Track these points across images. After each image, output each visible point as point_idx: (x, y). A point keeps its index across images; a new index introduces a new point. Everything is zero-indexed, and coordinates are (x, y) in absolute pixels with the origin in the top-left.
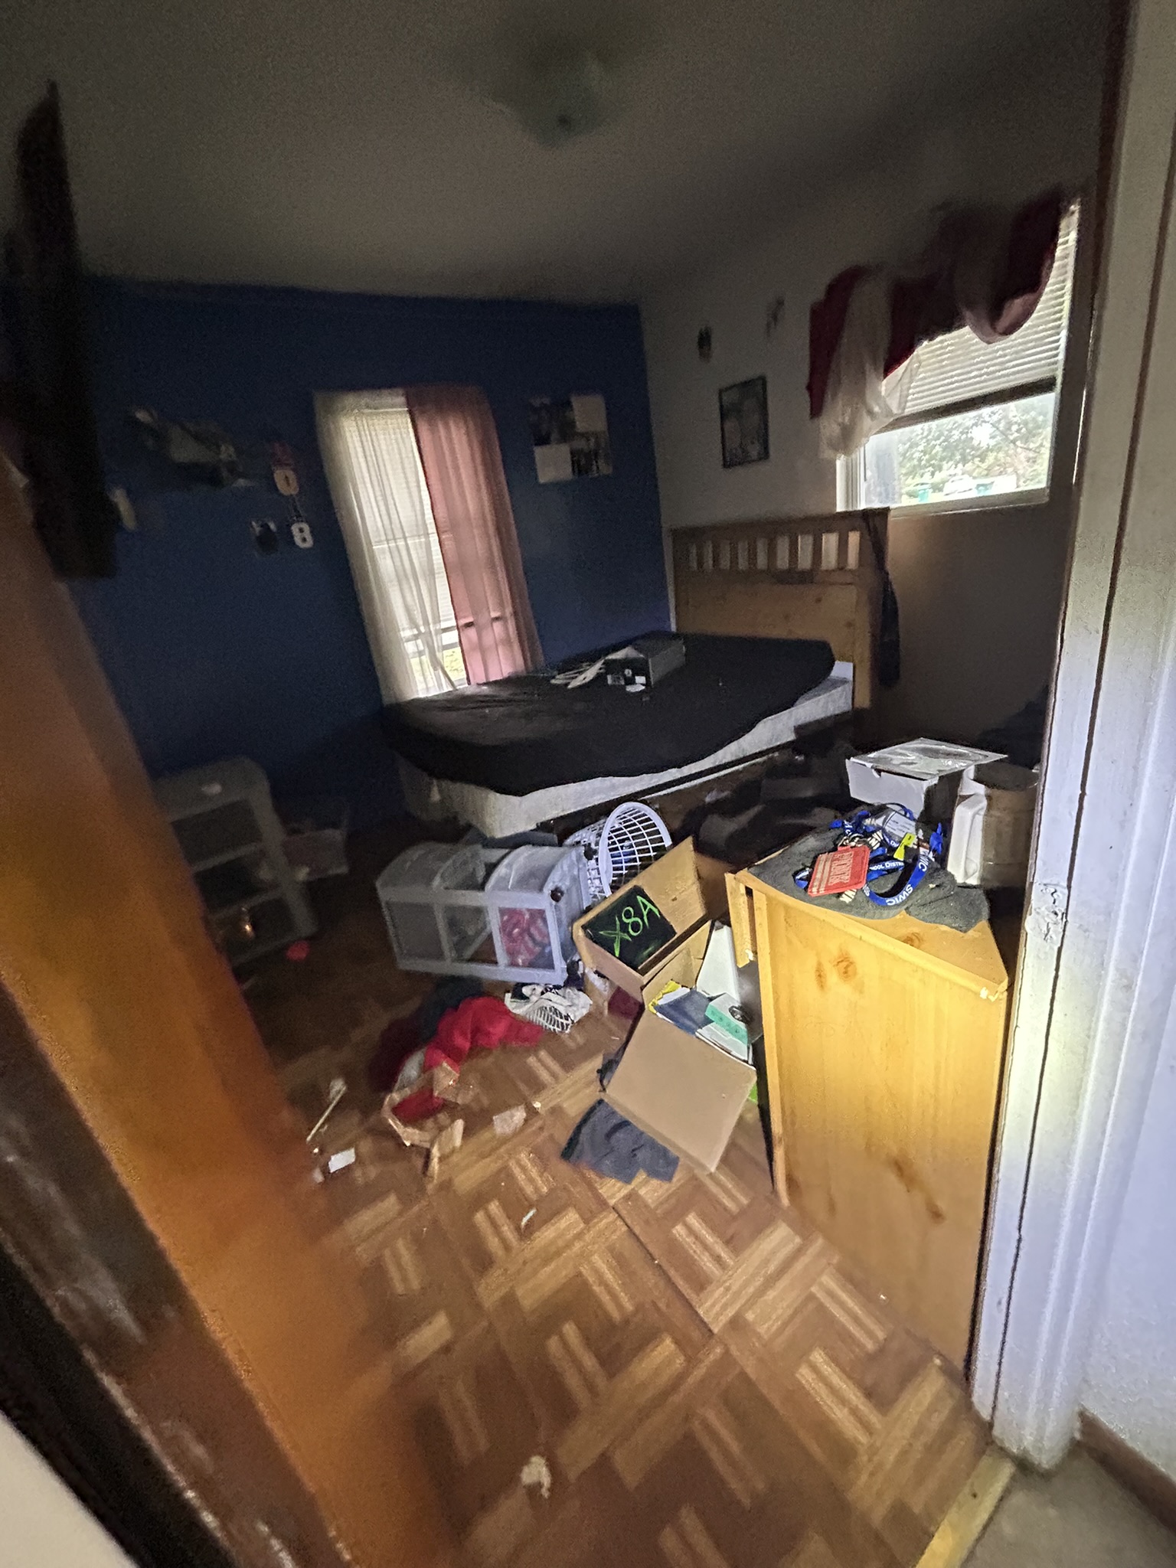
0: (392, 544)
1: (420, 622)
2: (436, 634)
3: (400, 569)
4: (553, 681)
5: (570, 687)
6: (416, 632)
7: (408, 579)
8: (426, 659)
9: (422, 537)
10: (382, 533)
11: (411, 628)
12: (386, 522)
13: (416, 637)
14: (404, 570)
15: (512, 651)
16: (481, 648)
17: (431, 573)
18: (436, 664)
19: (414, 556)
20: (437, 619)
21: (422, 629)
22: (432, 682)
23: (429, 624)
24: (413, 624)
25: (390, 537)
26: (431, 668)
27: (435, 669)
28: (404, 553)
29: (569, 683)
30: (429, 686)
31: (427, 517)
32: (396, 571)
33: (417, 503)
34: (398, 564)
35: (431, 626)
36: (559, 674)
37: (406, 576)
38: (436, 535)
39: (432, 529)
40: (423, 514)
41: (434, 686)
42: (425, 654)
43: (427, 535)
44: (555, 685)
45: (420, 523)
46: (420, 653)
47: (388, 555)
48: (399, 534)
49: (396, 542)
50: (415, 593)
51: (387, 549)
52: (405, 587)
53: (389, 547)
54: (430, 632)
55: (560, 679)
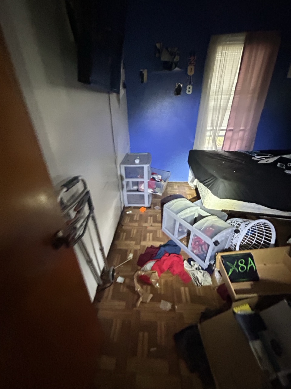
0: (216, 97)
1: (215, 125)
2: (218, 131)
3: (215, 106)
4: (253, 158)
5: (259, 162)
6: (212, 128)
7: (216, 110)
8: (211, 138)
9: (228, 95)
10: (215, 92)
11: (211, 127)
12: (218, 88)
13: (211, 130)
14: (217, 106)
15: (242, 143)
16: (232, 139)
17: (225, 110)
18: (214, 141)
19: (222, 102)
20: (221, 126)
21: (214, 128)
22: (210, 146)
23: (217, 127)
24: (212, 125)
25: (217, 94)
26: (212, 142)
27: (213, 142)
28: (219, 100)
29: (259, 161)
30: (209, 147)
31: (233, 87)
32: (214, 107)
33: (232, 82)
34: (215, 104)
35: (218, 128)
36: (257, 156)
37: (216, 108)
38: (233, 95)
39: (233, 93)
40: (232, 87)
41: (210, 148)
42: (212, 137)
43: (230, 95)
44: (253, 160)
45: (229, 90)
46: (210, 136)
47: (213, 101)
48: (220, 93)
49: (218, 96)
50: (217, 115)
51: (214, 98)
52: (215, 112)
53: (215, 98)
54: (216, 130)
55: (256, 158)
